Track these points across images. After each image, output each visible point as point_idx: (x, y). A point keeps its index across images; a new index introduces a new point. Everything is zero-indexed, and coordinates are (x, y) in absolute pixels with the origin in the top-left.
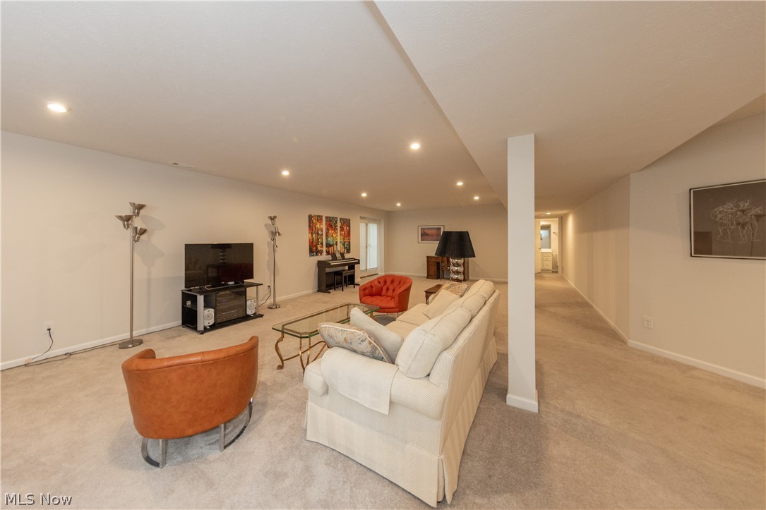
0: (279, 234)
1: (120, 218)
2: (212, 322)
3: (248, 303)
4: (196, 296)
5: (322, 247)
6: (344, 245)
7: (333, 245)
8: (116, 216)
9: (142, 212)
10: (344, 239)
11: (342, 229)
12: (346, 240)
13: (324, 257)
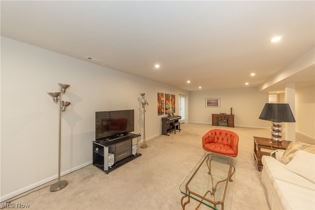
0: (148, 104)
1: (51, 94)
2: (113, 163)
3: (133, 147)
4: (103, 147)
5: (163, 110)
6: (173, 109)
7: (168, 109)
8: (48, 93)
9: (68, 90)
10: (173, 106)
11: (172, 101)
12: (174, 106)
13: (164, 116)
